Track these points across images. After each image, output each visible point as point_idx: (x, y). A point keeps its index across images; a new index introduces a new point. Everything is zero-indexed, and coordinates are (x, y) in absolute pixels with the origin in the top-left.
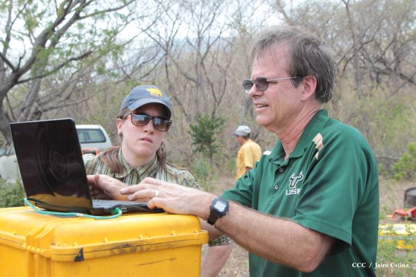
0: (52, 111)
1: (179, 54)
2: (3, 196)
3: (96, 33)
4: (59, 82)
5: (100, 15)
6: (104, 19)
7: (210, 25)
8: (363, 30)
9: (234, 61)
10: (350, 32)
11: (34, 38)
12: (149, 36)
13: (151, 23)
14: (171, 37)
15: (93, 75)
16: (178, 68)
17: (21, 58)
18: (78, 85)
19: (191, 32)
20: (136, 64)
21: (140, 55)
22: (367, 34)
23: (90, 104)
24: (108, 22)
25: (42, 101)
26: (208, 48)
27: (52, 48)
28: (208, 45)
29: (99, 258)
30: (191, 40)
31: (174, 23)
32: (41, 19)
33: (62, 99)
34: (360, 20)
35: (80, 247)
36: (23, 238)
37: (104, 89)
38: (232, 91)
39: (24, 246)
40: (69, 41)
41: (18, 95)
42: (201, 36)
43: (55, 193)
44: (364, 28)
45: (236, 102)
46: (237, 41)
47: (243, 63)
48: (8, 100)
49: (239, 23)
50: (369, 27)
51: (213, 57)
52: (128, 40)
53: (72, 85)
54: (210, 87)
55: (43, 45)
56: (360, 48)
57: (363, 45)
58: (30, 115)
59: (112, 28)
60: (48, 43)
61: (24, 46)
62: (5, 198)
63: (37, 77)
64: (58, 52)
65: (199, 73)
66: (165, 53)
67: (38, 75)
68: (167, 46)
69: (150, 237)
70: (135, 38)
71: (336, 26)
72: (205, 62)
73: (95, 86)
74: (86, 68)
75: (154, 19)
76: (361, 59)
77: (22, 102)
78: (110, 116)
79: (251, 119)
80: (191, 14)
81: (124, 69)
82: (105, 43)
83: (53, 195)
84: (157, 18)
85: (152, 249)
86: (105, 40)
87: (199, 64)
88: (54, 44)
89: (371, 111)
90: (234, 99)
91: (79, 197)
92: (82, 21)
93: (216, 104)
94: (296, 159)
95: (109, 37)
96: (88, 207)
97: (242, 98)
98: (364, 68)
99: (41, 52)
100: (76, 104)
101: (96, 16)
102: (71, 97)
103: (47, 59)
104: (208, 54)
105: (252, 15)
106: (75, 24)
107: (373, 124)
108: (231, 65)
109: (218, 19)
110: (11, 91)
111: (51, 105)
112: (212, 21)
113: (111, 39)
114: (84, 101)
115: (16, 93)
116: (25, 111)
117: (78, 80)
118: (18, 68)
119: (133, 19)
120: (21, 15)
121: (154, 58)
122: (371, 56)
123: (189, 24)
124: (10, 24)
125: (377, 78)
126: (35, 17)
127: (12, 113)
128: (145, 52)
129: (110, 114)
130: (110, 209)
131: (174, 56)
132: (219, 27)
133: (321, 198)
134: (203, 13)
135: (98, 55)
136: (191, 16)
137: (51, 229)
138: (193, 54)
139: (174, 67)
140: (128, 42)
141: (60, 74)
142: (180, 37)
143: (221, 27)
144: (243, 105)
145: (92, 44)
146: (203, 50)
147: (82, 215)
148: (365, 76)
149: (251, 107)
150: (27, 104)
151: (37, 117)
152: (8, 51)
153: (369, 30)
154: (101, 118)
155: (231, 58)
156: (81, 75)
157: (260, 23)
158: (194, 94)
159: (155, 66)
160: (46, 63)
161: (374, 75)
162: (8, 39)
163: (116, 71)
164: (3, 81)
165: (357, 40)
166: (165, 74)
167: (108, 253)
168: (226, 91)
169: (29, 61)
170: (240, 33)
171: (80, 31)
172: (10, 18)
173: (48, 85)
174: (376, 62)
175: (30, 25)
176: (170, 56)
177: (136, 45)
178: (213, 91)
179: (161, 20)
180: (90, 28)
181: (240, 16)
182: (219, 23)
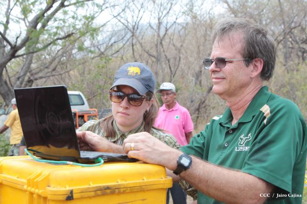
0: (41, 80)
1: (143, 36)
2: (3, 147)
3: (77, 18)
4: (47, 57)
5: (80, 4)
6: (83, 7)
7: (168, 12)
8: (292, 18)
9: (187, 41)
10: (281, 18)
11: (28, 22)
12: (119, 21)
13: (121, 11)
14: (137, 23)
15: (74, 51)
16: (142, 47)
17: (17, 38)
18: (62, 59)
19: (152, 18)
20: (108, 43)
21: (112, 36)
22: (295, 20)
23: (72, 74)
24: (87, 10)
25: (34, 72)
26: (166, 31)
27: (42, 30)
28: (166, 28)
29: (85, 198)
30: (152, 25)
31: (139, 11)
32: (34, 7)
33: (50, 70)
34: (289, 9)
35: (71, 188)
36: (25, 181)
37: (83, 63)
38: (185, 65)
39: (25, 187)
40: (56, 24)
41: (15, 67)
42: (160, 21)
43: (50, 145)
44: (292, 15)
45: (187, 75)
46: (189, 26)
47: (194, 43)
48: (7, 71)
49: (191, 11)
50: (297, 15)
51: (170, 38)
52: (102, 24)
53: (57, 59)
54: (167, 62)
55: (35, 27)
56: (289, 32)
57: (292, 29)
58: (24, 83)
59: (90, 14)
60: (39, 26)
61: (20, 28)
62: (3, 148)
63: (30, 53)
64: (47, 33)
65: (159, 51)
66: (131, 35)
67: (31, 51)
68: (134, 29)
69: (126, 181)
70: (108, 23)
71: (270, 14)
72: (163, 42)
73: (77, 61)
74: (69, 46)
75: (123, 8)
76: (289, 41)
77: (18, 72)
78: (88, 84)
79: (200, 88)
80: (153, 3)
81: (99, 47)
82: (84, 26)
83: (49, 147)
84: (126, 7)
85: (128, 191)
86: (85, 23)
87: (159, 44)
88: (44, 26)
89: (298, 82)
90: (186, 72)
91: (69, 148)
92: (66, 9)
93: (172, 76)
94: (244, 123)
95: (87, 22)
96: (76, 156)
97: (193, 71)
98: (292, 48)
99: (33, 33)
100: (61, 74)
101: (78, 4)
102: (57, 69)
103: (38, 39)
104: (166, 35)
105: (202, 4)
106: (61, 11)
107: (299, 93)
108: (185, 45)
109: (174, 8)
110: (9, 64)
111: (40, 75)
112: (170, 10)
113: (89, 23)
114: (67, 72)
115: (13, 65)
116: (21, 79)
117: (62, 56)
118: (15, 46)
119: (107, 8)
120: (18, 3)
121: (123, 38)
122: (297, 38)
123: (151, 12)
124: (9, 11)
125: (303, 56)
126: (30, 5)
127: (10, 81)
128: (116, 34)
129: (87, 83)
130: (94, 159)
131: (138, 37)
132: (175, 14)
133: (268, 155)
134: (163, 3)
135: (79, 36)
136: (152, 5)
137: (47, 174)
138: (154, 36)
139: (138, 46)
140: (102, 26)
141: (48, 51)
142: (144, 22)
143: (177, 14)
144: (193, 77)
145: (74, 27)
146: (162, 33)
147: (71, 163)
148: (292, 55)
149: (200, 79)
150: (22, 74)
151: (30, 84)
152: (8, 31)
153: (296, 17)
154: (80, 86)
155: (184, 39)
156: (66, 51)
157: (208, 11)
158: (155, 67)
159: (124, 45)
160: (37, 42)
161: (300, 54)
162: (8, 22)
163: (92, 49)
164: (3, 55)
165: (287, 25)
166: (132, 52)
167: (93, 194)
168: (180, 66)
169: (24, 40)
170: (192, 19)
171: (65, 17)
172: (9, 5)
173: (39, 59)
174: (302, 43)
175: (25, 11)
176: (136, 38)
177: (109, 29)
178: (169, 65)
179: (129, 8)
180: (73, 14)
181: (192, 6)
182: (175, 11)
